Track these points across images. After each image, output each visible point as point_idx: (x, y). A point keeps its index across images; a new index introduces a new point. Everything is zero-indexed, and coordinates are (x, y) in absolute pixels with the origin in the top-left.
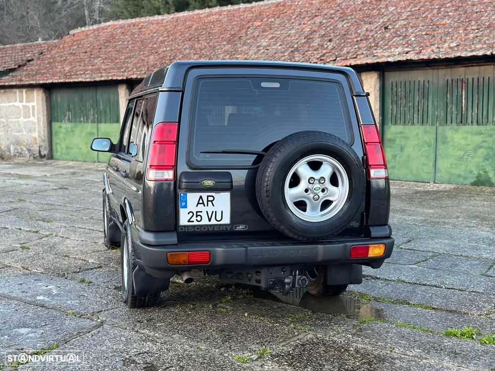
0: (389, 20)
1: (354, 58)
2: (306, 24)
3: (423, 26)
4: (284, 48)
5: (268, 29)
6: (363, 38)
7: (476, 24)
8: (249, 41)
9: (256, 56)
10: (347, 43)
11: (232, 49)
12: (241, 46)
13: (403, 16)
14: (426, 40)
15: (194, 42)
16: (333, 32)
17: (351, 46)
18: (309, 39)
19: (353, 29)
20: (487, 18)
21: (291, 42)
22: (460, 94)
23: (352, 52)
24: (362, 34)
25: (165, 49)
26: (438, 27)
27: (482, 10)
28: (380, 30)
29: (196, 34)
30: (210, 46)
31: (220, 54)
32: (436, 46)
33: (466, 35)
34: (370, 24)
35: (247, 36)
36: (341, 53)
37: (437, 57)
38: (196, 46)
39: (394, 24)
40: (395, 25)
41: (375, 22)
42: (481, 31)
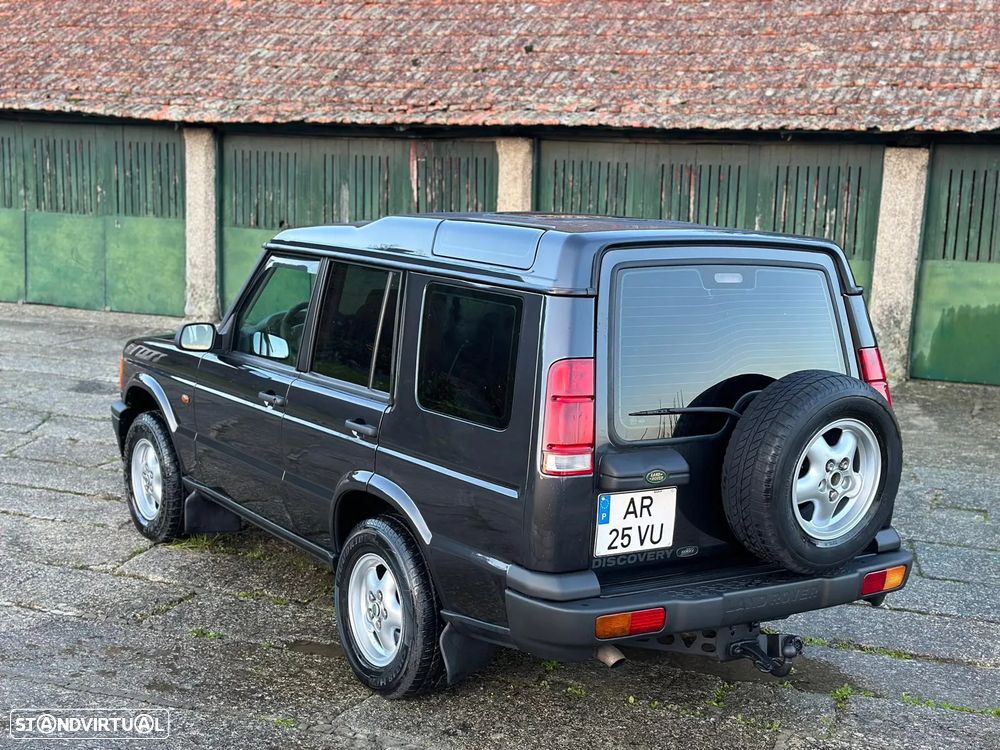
0: (531, 31)
1: (486, 110)
2: (350, 19)
3: (600, 53)
4: (315, 68)
5: (263, 19)
6: (486, 65)
7: (707, 62)
8: (227, 44)
9: (255, 80)
10: (454, 71)
11: (192, 57)
12: (211, 52)
13: (556, 27)
14: (618, 85)
15: (88, 29)
16: (419, 46)
17: (466, 81)
18: (366, 54)
19: (458, 42)
20: (723, 51)
21: (327, 56)
22: (686, 193)
23: (473, 94)
24: (482, 55)
25: (16, 40)
26: (633, 60)
27: (710, 33)
28: (516, 53)
29: (86, 11)
30: (132, 45)
31: (165, 66)
32: (643, 100)
33: (695, 82)
34: (491, 35)
35: (217, 30)
36: (449, 94)
37: (657, 126)
38: (97, 40)
39: (542, 43)
40: (546, 45)
41: (502, 33)
42: (720, 77)
